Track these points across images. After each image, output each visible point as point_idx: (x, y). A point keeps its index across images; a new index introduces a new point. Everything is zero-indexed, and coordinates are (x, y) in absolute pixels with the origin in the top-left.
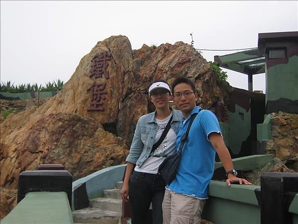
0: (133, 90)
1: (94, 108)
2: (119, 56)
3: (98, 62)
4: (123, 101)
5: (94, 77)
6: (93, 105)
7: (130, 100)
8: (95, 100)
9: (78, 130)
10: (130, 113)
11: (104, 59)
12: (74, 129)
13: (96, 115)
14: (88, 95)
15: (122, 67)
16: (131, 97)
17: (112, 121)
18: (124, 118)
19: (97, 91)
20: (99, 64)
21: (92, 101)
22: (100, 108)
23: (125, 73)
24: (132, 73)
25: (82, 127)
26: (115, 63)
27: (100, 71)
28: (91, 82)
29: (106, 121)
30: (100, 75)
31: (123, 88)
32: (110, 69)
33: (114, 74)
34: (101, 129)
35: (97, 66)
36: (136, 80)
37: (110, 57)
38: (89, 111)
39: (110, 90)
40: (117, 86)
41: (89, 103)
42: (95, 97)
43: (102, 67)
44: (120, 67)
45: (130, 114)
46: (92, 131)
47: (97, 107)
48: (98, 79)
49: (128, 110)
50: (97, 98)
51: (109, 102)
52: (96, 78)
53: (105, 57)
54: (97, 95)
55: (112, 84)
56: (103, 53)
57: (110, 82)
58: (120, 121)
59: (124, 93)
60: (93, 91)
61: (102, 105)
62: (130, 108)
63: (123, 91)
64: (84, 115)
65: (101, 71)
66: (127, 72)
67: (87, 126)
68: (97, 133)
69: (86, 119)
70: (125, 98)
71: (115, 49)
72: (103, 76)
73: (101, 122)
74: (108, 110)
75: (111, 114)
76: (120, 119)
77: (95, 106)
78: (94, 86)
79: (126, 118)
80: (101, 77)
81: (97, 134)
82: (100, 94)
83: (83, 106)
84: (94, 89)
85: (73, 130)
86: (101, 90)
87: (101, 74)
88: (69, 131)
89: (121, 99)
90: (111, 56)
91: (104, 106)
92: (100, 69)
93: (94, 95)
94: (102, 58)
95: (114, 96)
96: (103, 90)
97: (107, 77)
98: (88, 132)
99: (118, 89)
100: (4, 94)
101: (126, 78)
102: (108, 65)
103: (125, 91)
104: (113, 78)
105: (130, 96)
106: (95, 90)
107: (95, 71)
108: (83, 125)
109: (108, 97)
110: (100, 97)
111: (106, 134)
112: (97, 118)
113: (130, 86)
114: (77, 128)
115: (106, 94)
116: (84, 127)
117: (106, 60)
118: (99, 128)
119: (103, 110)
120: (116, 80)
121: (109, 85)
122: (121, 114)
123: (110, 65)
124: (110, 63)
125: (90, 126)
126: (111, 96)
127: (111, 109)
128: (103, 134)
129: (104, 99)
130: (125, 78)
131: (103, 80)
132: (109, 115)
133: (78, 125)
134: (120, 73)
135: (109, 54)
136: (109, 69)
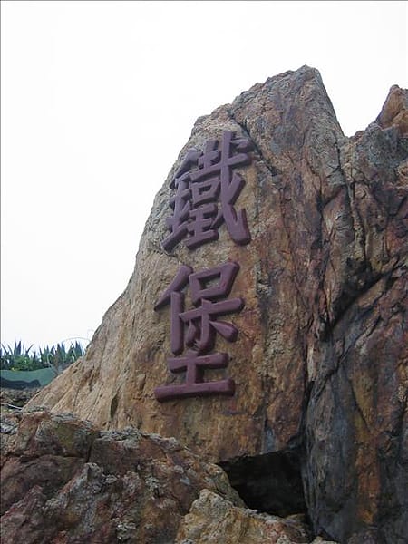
0: (380, 268)
1: (188, 385)
2: (290, 138)
3: (199, 180)
4: (327, 336)
5: (182, 248)
6: (184, 369)
7: (370, 324)
8: (191, 344)
9: (77, 509)
10: (376, 394)
11: (223, 165)
12: (53, 503)
13: (198, 416)
14: (161, 327)
15: (307, 176)
16: (370, 310)
17: (274, 443)
18: (342, 425)
19: (197, 304)
20: (201, 190)
21: (178, 353)
22: (217, 382)
23: (322, 202)
24: (360, 190)
25: (104, 488)
26: (274, 171)
27: (206, 216)
28: (173, 268)
29: (246, 446)
30: (211, 233)
31: (320, 271)
32: (252, 200)
33: (274, 219)
34: (215, 498)
35: (196, 198)
36: (390, 217)
37: (247, 150)
38: (163, 399)
39: (259, 292)
40: (289, 268)
41: (163, 363)
42: (190, 331)
43: (214, 199)
44: (299, 180)
45: (375, 403)
46: (163, 515)
47: (199, 379)
48: (202, 250)
49: (362, 381)
50: (198, 334)
51: (256, 349)
52: (192, 248)
53: (225, 155)
54: (197, 321)
55: (265, 264)
56: (217, 143)
57: (255, 257)
58: (322, 445)
59: (332, 292)
60: (182, 307)
61: (223, 365)
62: (372, 364)
63: (322, 286)
64: (147, 418)
65: (213, 214)
66: (335, 195)
67: (132, 482)
68: (191, 523)
69: (129, 443)
70: (339, 317)
71: (266, 114)
72: (222, 233)
73: (223, 451)
74: (253, 390)
75: (272, 409)
76: (320, 435)
77: (191, 372)
78: (183, 284)
79: (352, 426)
80: (216, 238)
81: (192, 528)
82: (214, 317)
83: (141, 377)
84: (183, 298)
85: (44, 516)
86: (213, 299)
87: (216, 227)
88: (20, 516)
89: (318, 326)
90: (252, 146)
91: (232, 370)
92: (209, 208)
93: (183, 324)
94: (215, 162)
95: (278, 318)
96: (225, 295)
97: (240, 235)
98: (139, 522)
99: (297, 279)
100: (6, 374)
101: (332, 220)
102: (243, 184)
103: (334, 280)
104: (268, 236)
105: (365, 302)
106: (188, 300)
107: (186, 218)
108: (110, 480)
109: (251, 324)
110: (213, 331)
111: (246, 528)
112: (204, 431)
113: (358, 253)
114: (71, 497)
115: (239, 310)
116: (119, 487)
117: (232, 167)
118: (204, 494)
119: (230, 393)
120: (285, 243)
121: (251, 272)
122: (321, 406)
123: (250, 184)
124: (249, 175)
125: (152, 482)
126: (264, 319)
127: (266, 383)
128: (229, 527)
129: (233, 338)
130: (329, 224)
131: (223, 251)
132: (258, 412)
133: (78, 481)
134: (300, 208)
135: (243, 141)
136: (248, 200)
